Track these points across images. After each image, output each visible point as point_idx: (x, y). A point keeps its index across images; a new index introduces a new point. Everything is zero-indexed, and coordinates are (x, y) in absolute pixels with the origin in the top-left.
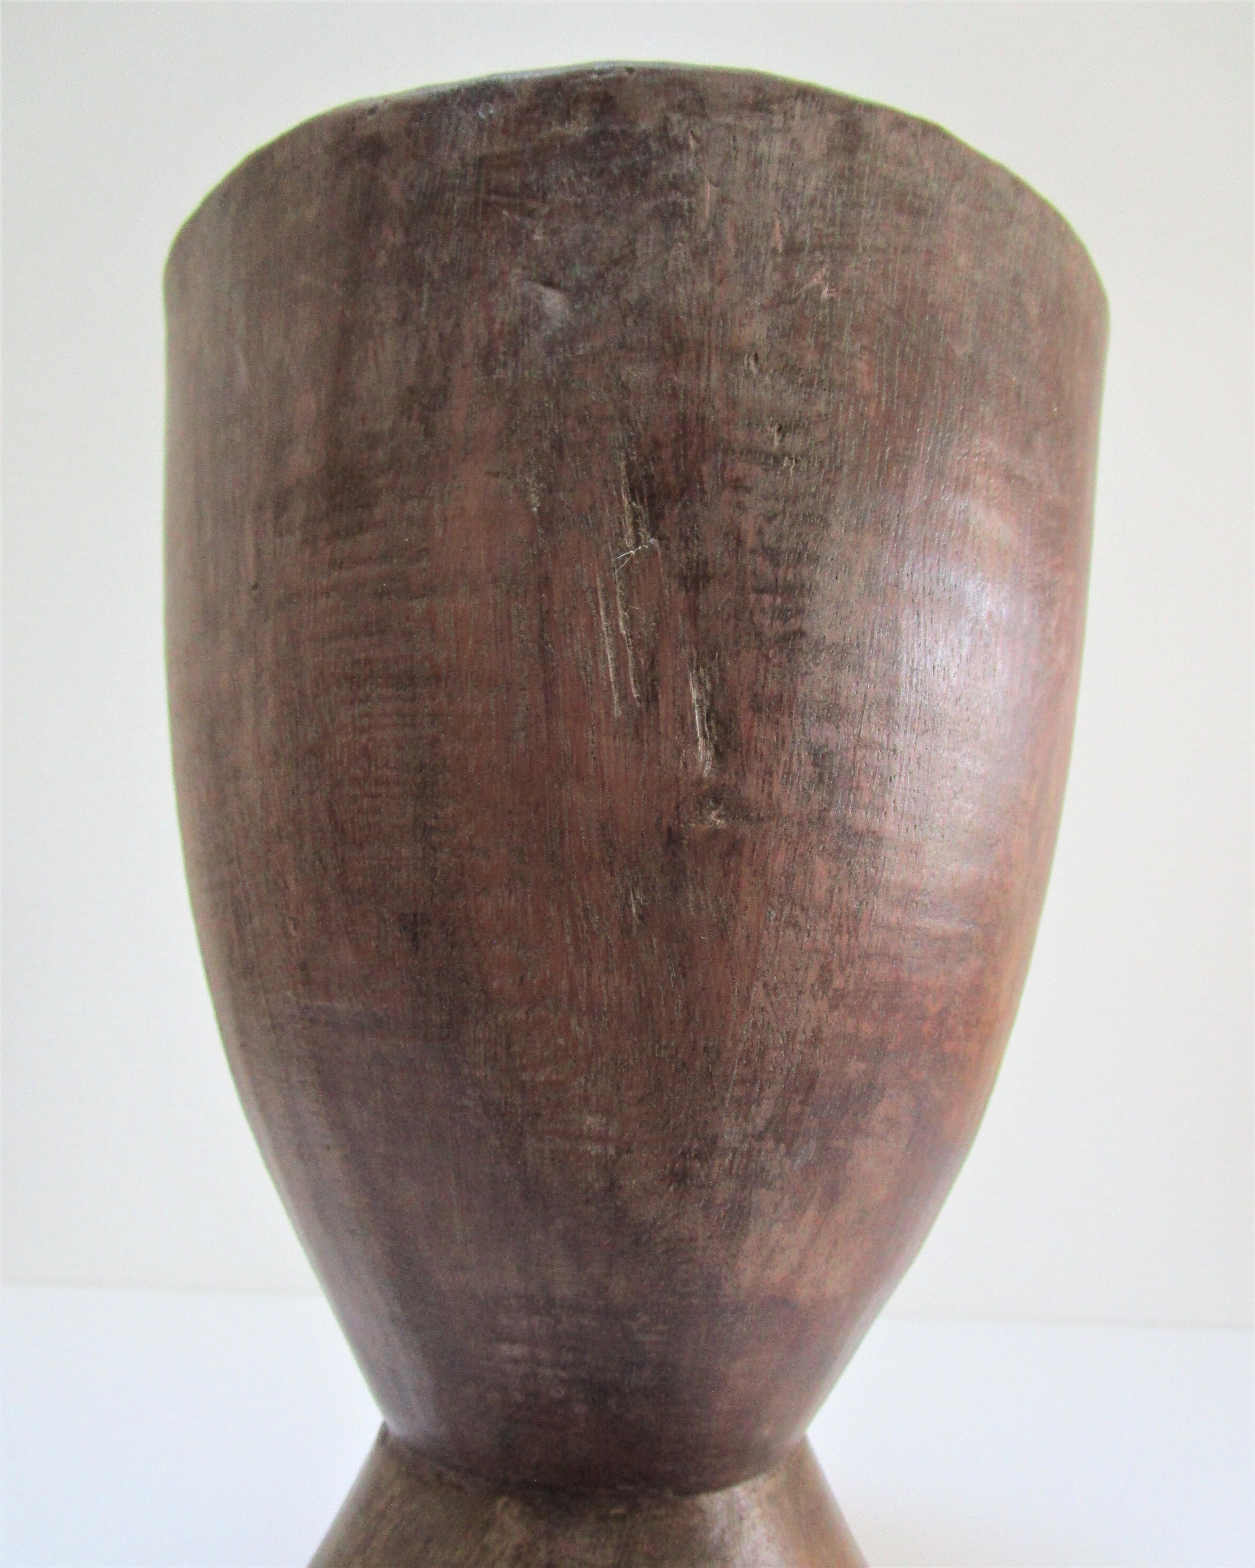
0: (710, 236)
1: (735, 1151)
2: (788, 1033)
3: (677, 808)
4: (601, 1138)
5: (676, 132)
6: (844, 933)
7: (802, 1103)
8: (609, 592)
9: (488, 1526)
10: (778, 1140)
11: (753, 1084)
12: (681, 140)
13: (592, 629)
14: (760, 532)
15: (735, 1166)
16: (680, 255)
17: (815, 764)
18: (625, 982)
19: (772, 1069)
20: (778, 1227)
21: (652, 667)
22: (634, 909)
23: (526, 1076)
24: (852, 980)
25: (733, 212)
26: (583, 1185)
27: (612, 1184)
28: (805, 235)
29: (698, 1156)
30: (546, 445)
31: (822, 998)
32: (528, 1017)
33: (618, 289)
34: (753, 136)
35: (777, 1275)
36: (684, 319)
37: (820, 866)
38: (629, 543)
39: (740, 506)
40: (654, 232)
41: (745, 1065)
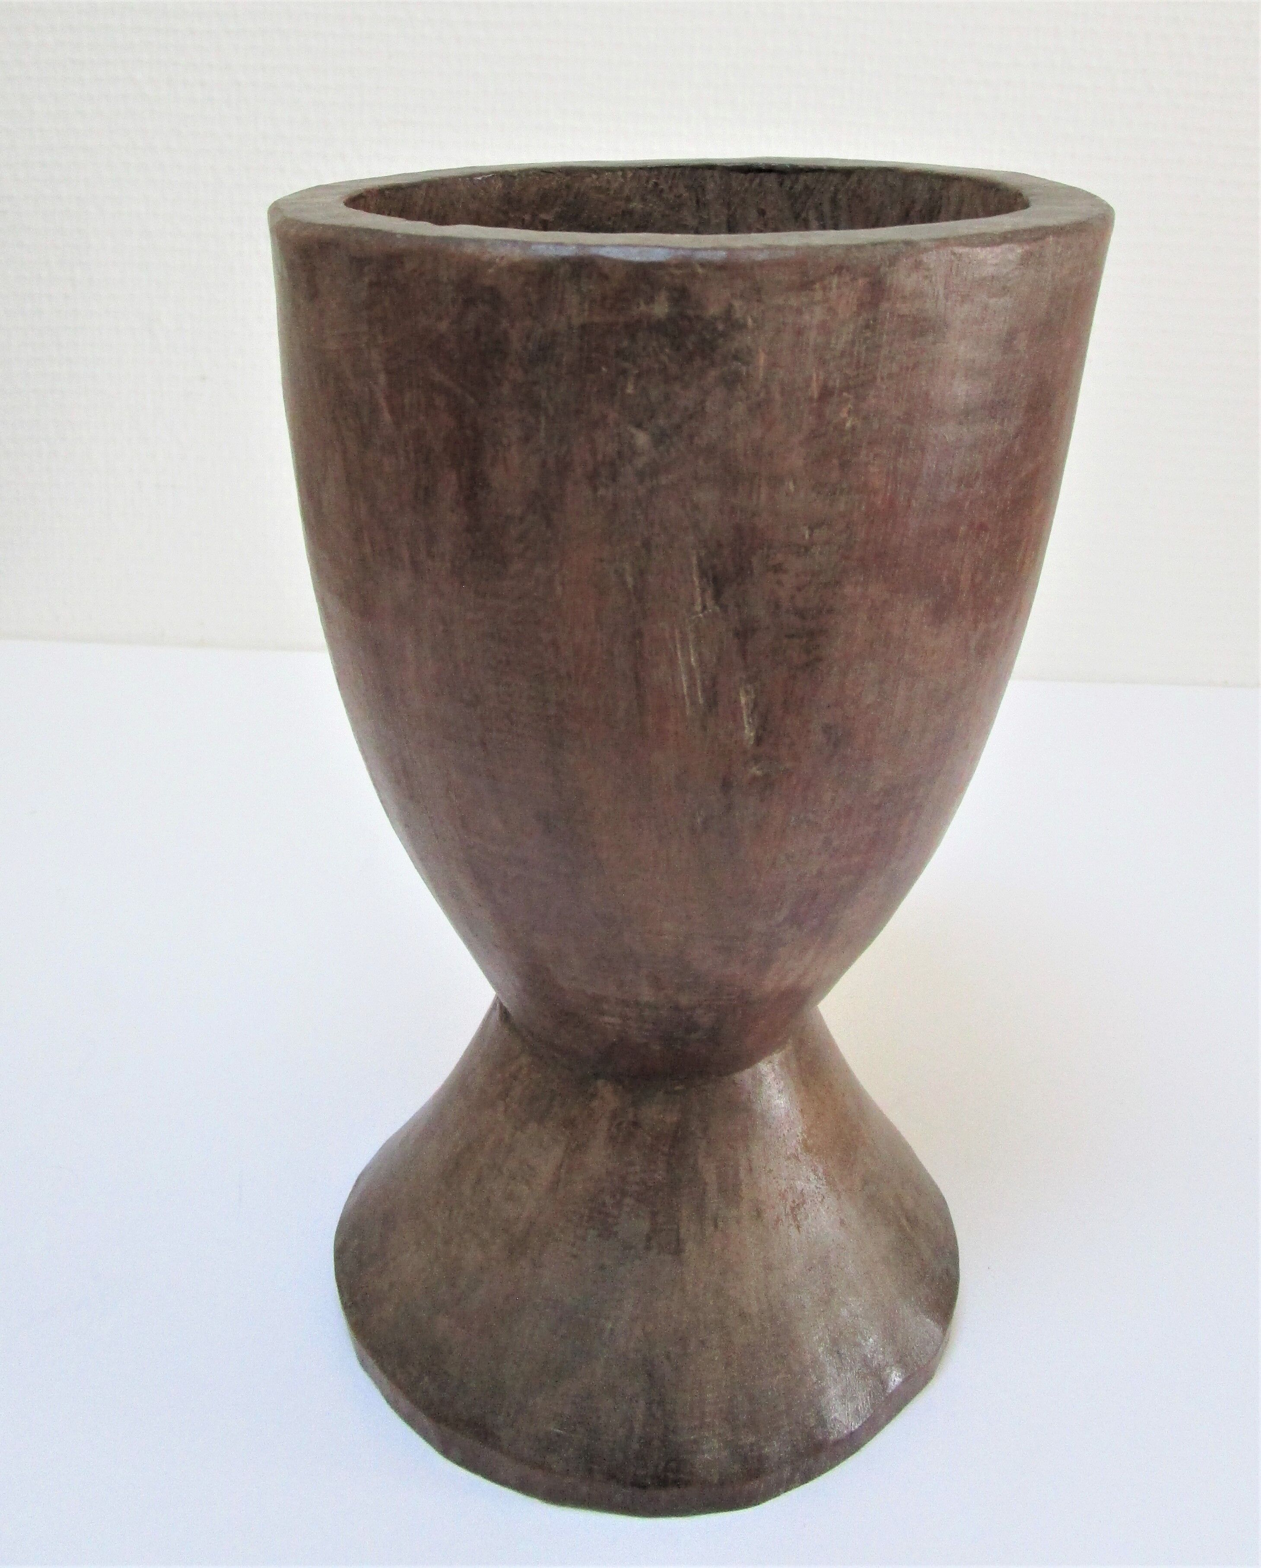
0: (762, 395)
2: (800, 875)
3: (730, 766)
5: (738, 315)
8: (684, 640)
9: (593, 1096)
10: (792, 925)
11: (776, 902)
12: (742, 321)
13: (672, 662)
14: (793, 597)
16: (740, 408)
21: (714, 685)
25: (781, 373)
27: (681, 954)
28: (837, 382)
30: (638, 543)
33: (691, 437)
34: (799, 312)
36: (741, 458)
38: (698, 608)
39: (779, 583)
40: (720, 393)
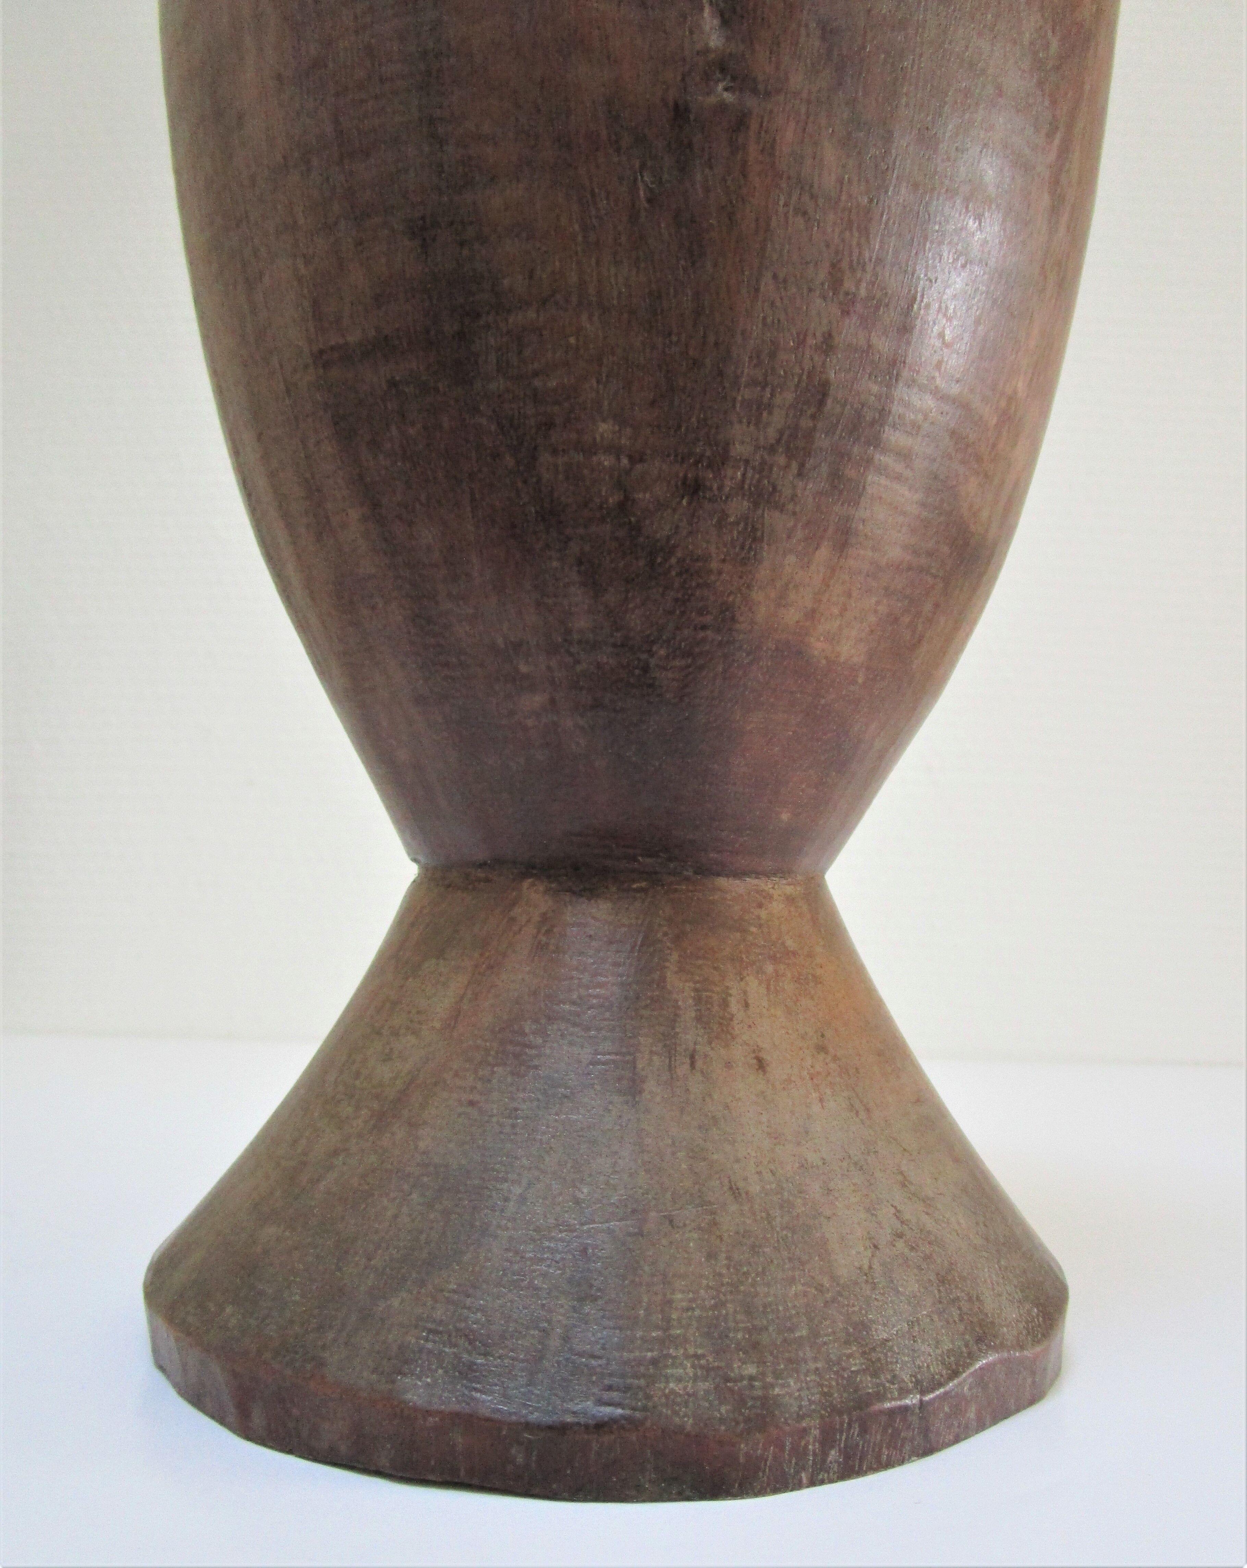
1: (747, 462)
2: (798, 334)
3: (683, 79)
4: (615, 450)
6: (854, 230)
7: (813, 417)
9: (515, 902)
10: (790, 457)
11: (763, 388)
15: (748, 482)
17: (823, 38)
18: (634, 273)
19: (782, 373)
20: (791, 559)
22: (642, 193)
23: (537, 383)
24: (863, 285)
26: (597, 500)
27: (626, 498)
29: (710, 466)
31: (833, 299)
32: (538, 316)
35: (792, 616)
37: (830, 153)
41: (755, 366)
